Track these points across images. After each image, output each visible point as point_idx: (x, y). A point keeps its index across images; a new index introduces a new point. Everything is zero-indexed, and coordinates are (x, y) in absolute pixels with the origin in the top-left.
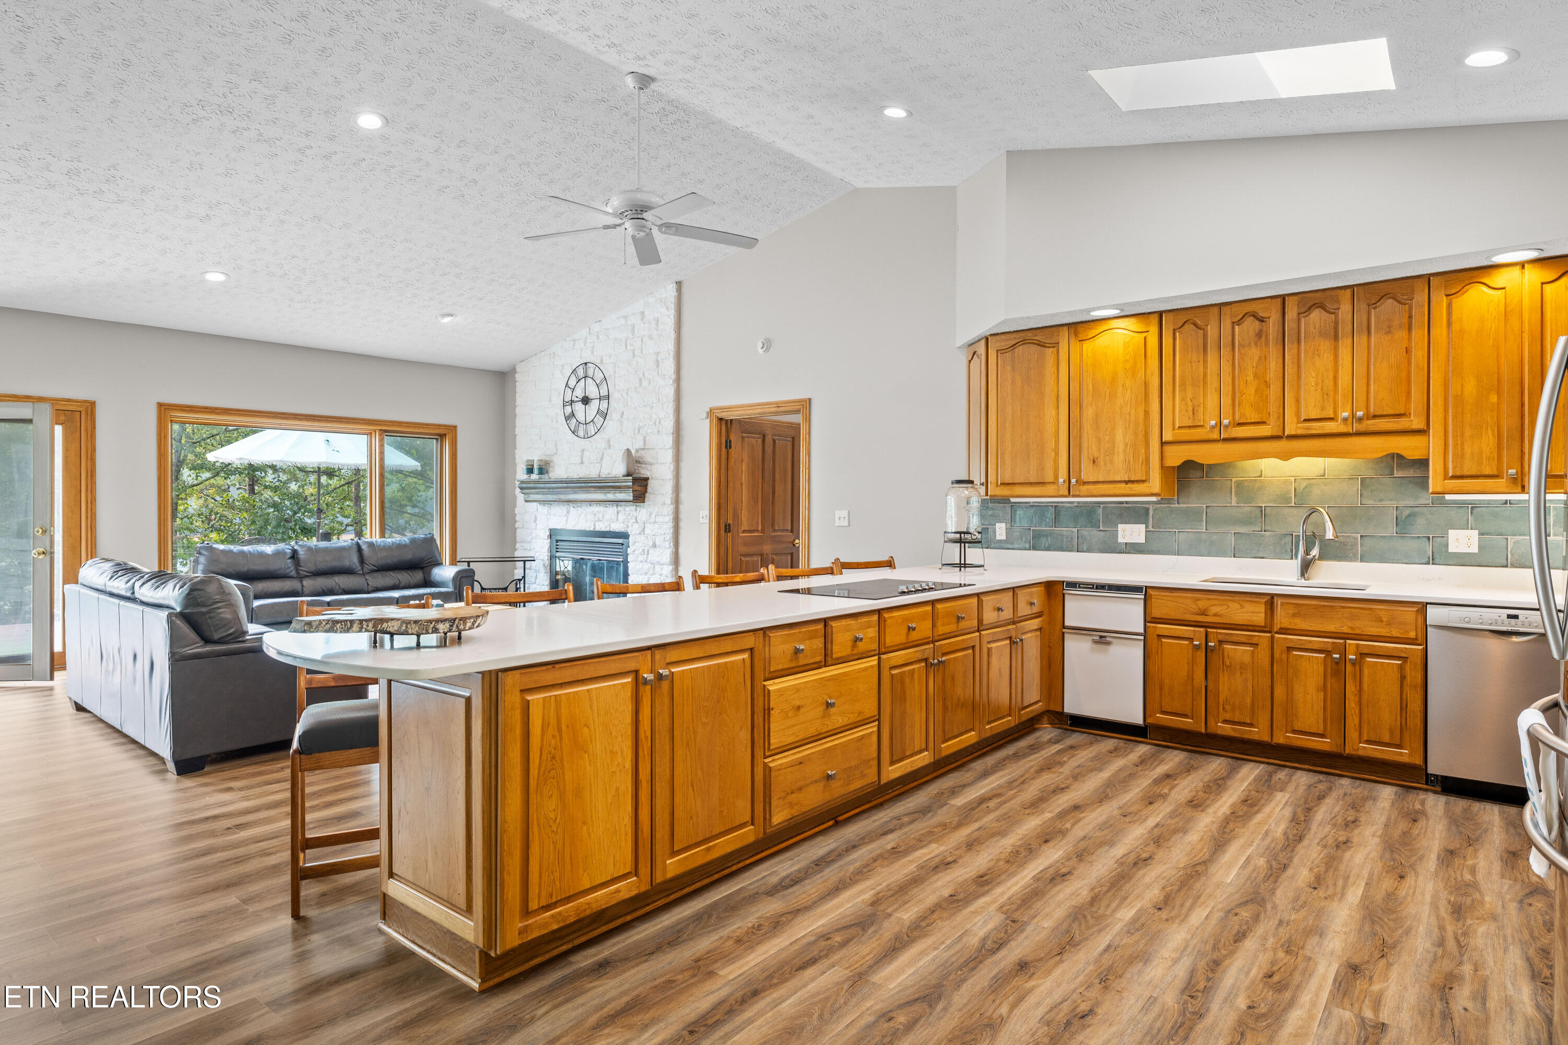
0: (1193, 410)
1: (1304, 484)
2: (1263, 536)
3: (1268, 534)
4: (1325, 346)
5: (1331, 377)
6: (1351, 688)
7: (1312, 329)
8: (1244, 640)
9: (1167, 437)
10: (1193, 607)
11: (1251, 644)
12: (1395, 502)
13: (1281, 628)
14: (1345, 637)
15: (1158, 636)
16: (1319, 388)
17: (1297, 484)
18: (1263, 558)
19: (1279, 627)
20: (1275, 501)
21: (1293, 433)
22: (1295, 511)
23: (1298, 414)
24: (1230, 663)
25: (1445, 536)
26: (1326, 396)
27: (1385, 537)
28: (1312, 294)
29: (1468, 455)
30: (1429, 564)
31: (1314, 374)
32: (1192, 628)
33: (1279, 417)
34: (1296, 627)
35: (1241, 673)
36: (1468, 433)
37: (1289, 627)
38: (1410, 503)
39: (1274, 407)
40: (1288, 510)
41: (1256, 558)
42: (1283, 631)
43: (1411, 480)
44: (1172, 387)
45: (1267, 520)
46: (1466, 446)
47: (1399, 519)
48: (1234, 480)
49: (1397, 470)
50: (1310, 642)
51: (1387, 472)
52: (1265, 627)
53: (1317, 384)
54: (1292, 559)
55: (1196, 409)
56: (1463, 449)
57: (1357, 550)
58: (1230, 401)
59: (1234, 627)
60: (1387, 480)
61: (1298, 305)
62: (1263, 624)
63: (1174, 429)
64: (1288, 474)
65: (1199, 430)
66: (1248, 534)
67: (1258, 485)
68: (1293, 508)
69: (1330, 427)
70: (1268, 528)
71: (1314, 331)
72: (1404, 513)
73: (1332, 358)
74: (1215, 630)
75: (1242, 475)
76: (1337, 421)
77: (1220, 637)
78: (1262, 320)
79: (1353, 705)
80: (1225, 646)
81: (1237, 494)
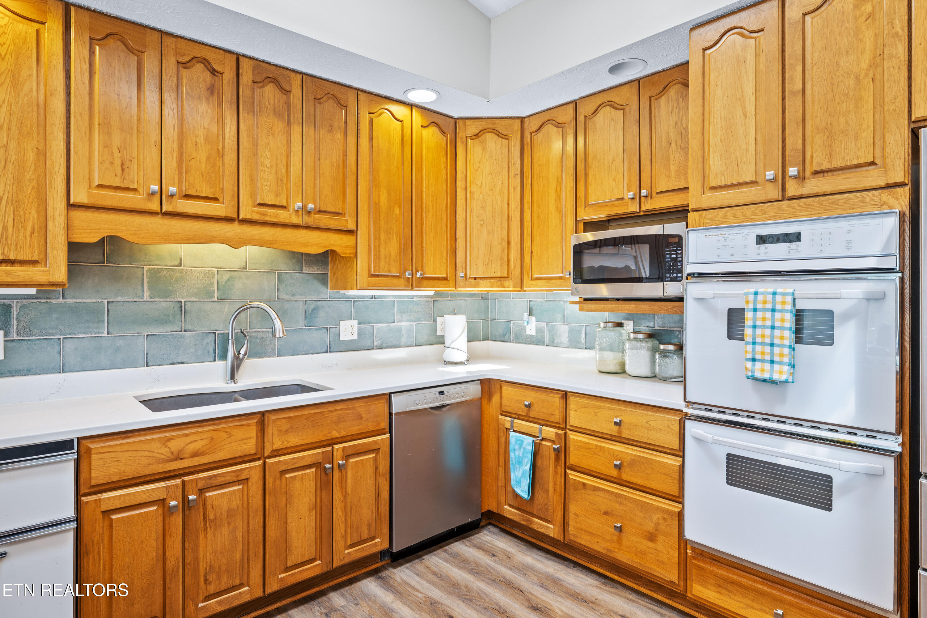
0: (122, 164)
1: (226, 276)
2: (182, 337)
3: (188, 334)
4: (279, 126)
5: (284, 162)
6: (337, 496)
7: (267, 104)
8: (231, 478)
9: (78, 197)
10: (164, 452)
11: (239, 482)
12: (303, 297)
13: (273, 451)
14: (332, 442)
15: (104, 512)
16: (273, 171)
17: (219, 276)
18: (182, 363)
19: (270, 450)
20: (196, 295)
21: (248, 216)
22: (217, 306)
23: (253, 195)
24: (215, 515)
25: (337, 326)
26: (280, 182)
27: (296, 330)
28: (266, 65)
29: (382, 257)
30: (327, 352)
31: (268, 154)
32: (162, 484)
33: (233, 196)
34: (289, 445)
35: (229, 524)
36: (383, 238)
37: (281, 447)
38: (314, 297)
39: (229, 184)
40: (210, 305)
41: (174, 364)
42: (276, 453)
43: (315, 276)
44: (87, 123)
45: (187, 318)
46: (382, 249)
47: (307, 312)
48: (146, 268)
49: (306, 267)
50: (303, 458)
51: (297, 268)
52: (255, 454)
53: (271, 166)
54: (215, 360)
55: (126, 164)
56: (379, 251)
57: (275, 345)
58: (174, 164)
59: (218, 464)
60: (297, 275)
61: (253, 71)
62: (254, 451)
63: (90, 187)
64: (211, 265)
65: (130, 195)
66: (165, 336)
67: (176, 275)
68: (216, 303)
69: (283, 216)
70: (188, 327)
71: (269, 106)
72: (310, 306)
73: (284, 142)
74: (193, 477)
75: (157, 263)
76: (289, 211)
77: (201, 485)
78: (214, 72)
79: (340, 513)
80: (208, 494)
81: (150, 288)
